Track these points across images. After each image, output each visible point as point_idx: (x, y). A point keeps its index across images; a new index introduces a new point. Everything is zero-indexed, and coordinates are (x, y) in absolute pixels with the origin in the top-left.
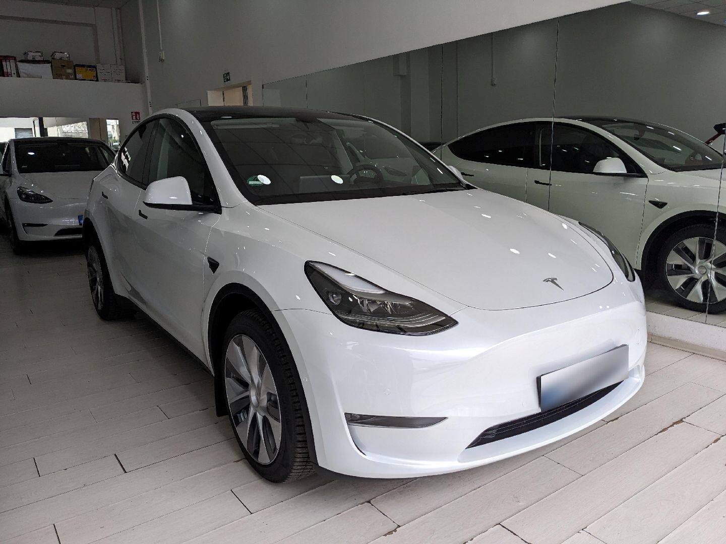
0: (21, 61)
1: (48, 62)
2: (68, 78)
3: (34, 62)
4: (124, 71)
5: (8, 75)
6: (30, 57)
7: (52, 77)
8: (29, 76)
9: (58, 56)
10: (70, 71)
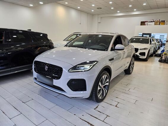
0: (149, 22)
1: (154, 22)
3: (151, 22)
6: (151, 21)
7: (154, 25)
8: (149, 25)
9: (157, 20)
10: (159, 23)
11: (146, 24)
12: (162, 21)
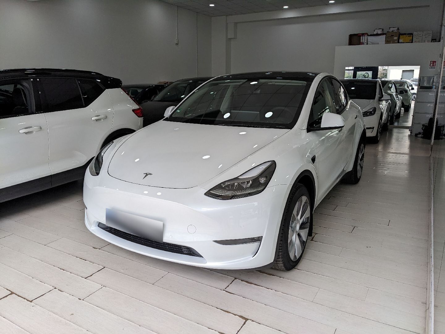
0: (371, 35)
1: (385, 34)
2: (394, 42)
3: (377, 35)
4: (431, 35)
5: (363, 44)
8: (373, 44)
11: (363, 41)
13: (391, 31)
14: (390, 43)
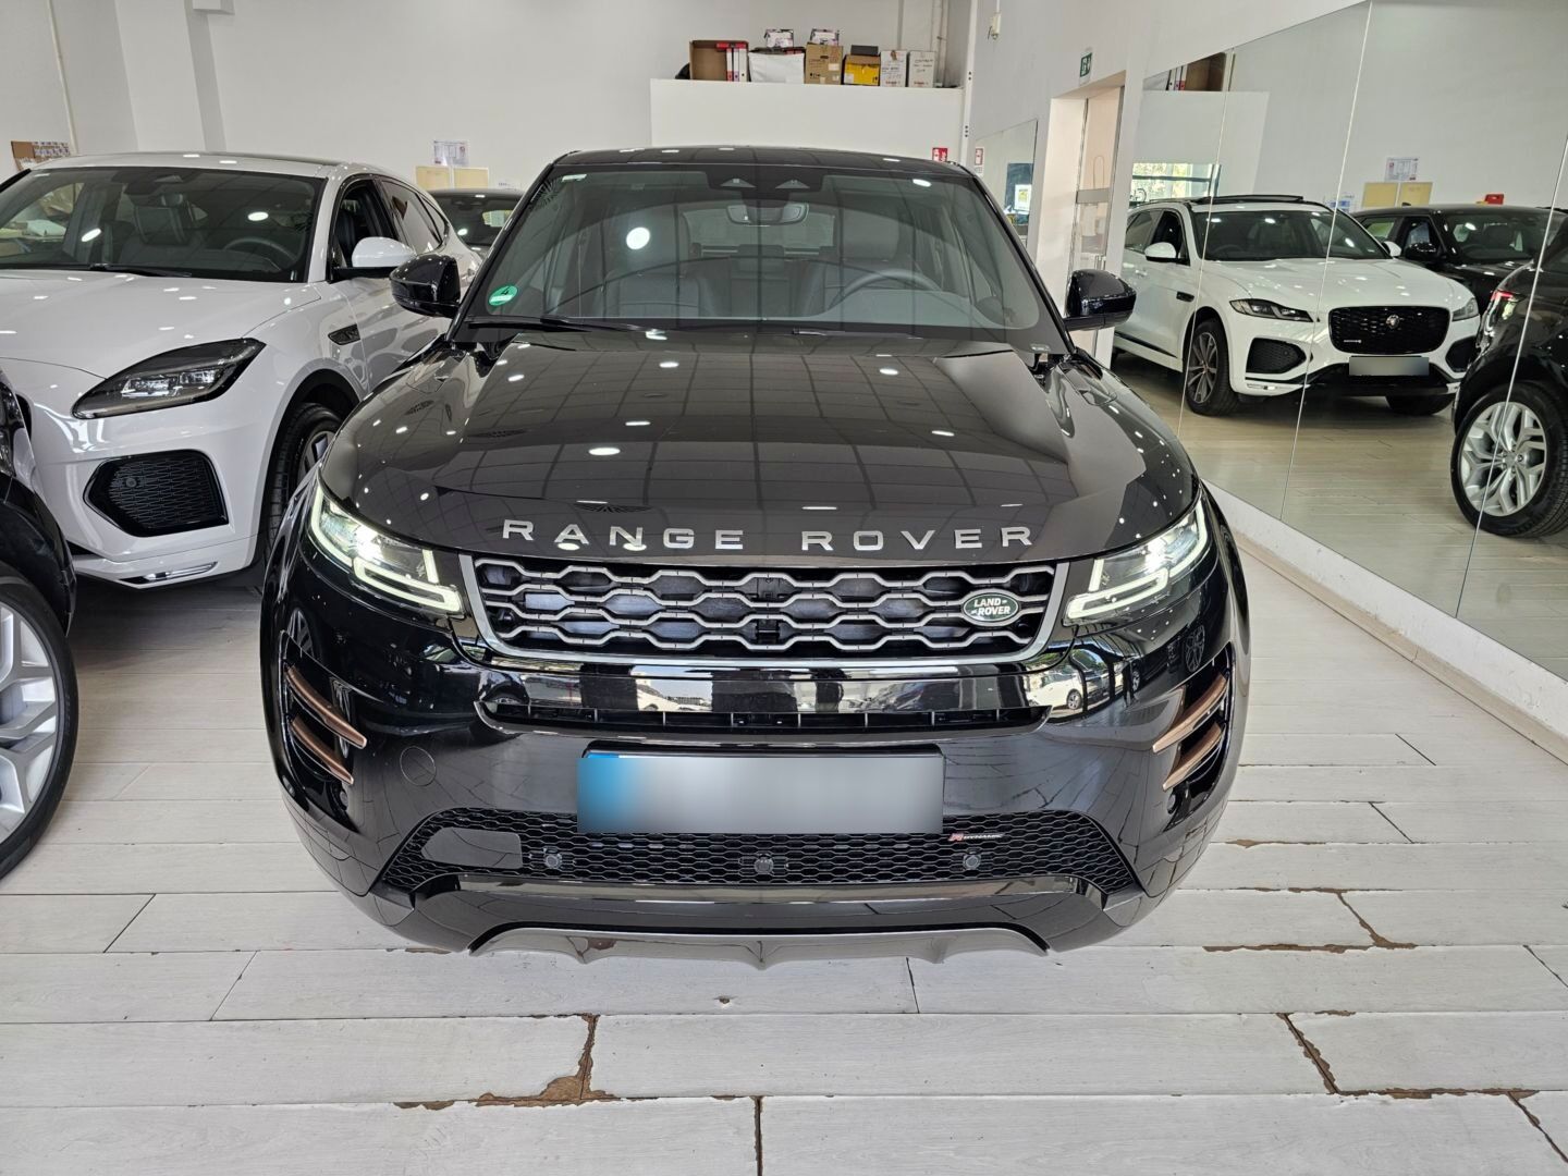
0: (757, 51)
1: (803, 50)
2: (829, 81)
3: (778, 50)
4: (933, 64)
5: (732, 77)
6: (771, 45)
7: (803, 80)
8: (766, 79)
9: (819, 37)
10: (835, 67)
11: (736, 70)
12: (858, 51)
13: (818, 42)
14: (819, 83)
